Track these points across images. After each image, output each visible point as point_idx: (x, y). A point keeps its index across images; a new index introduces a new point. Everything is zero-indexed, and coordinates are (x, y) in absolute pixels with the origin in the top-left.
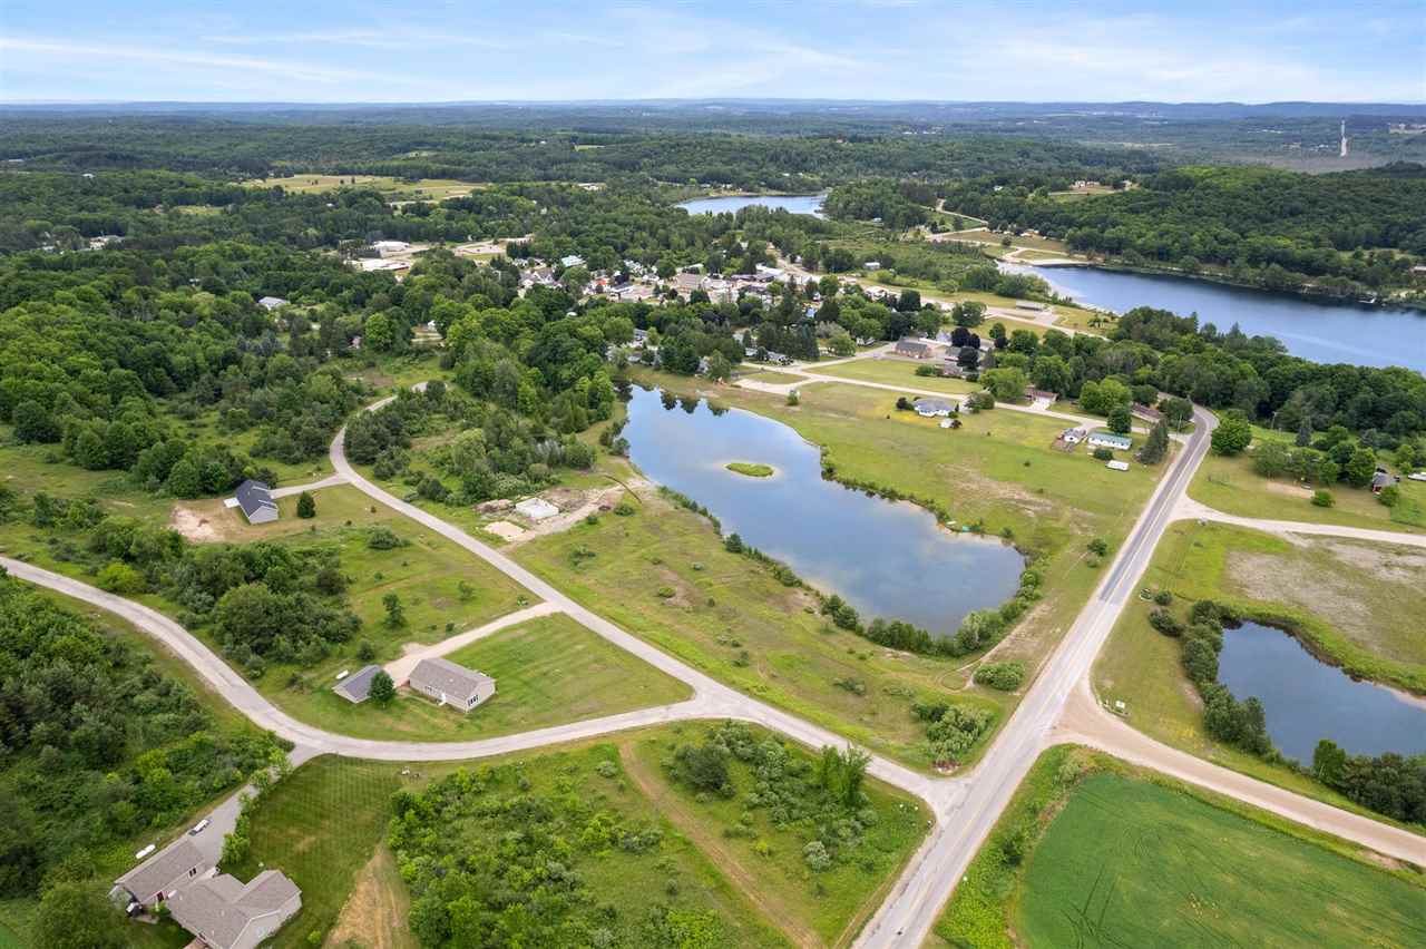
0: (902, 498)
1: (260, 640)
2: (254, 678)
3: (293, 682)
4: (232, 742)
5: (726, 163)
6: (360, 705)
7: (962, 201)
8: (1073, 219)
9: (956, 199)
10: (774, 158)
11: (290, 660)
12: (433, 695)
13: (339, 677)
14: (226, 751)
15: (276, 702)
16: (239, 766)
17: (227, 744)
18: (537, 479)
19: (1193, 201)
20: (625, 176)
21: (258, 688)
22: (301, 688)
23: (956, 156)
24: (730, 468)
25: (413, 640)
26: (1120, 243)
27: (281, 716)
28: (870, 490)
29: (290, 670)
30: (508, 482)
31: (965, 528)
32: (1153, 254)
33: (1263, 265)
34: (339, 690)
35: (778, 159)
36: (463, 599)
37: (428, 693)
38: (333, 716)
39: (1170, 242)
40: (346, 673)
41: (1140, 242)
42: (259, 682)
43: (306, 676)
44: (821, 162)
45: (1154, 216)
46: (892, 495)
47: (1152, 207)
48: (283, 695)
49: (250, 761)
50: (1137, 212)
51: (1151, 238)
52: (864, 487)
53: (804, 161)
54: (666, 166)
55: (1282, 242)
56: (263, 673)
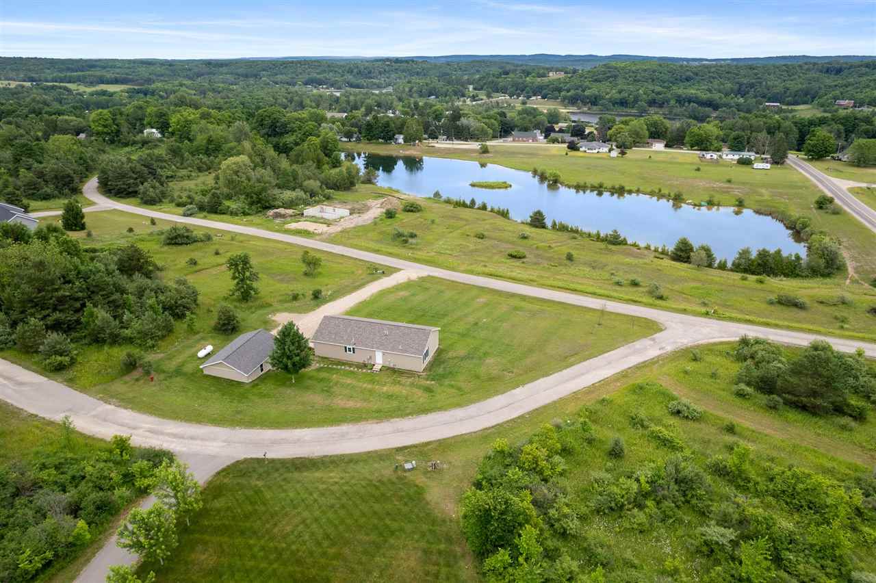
0: (630, 192)
1: (57, 315)
2: (59, 369)
3: (131, 365)
4: (44, 467)
5: (318, 73)
6: (255, 384)
7: (485, 84)
8: (561, 88)
9: (482, 83)
10: (350, 71)
11: (115, 340)
12: (358, 358)
13: (201, 354)
14: (36, 485)
15: (107, 397)
16: (75, 510)
17: (32, 474)
18: (313, 194)
19: (631, 74)
20: (252, 81)
21: (71, 382)
22: (148, 373)
23: (463, 69)
24: (473, 185)
25: (278, 311)
26: (595, 98)
27: (126, 415)
28: (599, 189)
29: (120, 354)
30: (288, 195)
31: (703, 203)
32: (617, 103)
33: (686, 104)
34: (210, 369)
35: (352, 72)
36: (306, 274)
37: (349, 357)
38: (218, 404)
39: (626, 95)
40: (209, 348)
41: (607, 97)
42: (70, 374)
43: (150, 357)
44: (380, 73)
45: (611, 83)
46: (620, 191)
47: (609, 77)
48: (119, 386)
49: (95, 496)
50: (600, 81)
51: (614, 94)
52: (593, 188)
53: (370, 72)
54: (278, 76)
55: (693, 92)
56: (73, 362)
